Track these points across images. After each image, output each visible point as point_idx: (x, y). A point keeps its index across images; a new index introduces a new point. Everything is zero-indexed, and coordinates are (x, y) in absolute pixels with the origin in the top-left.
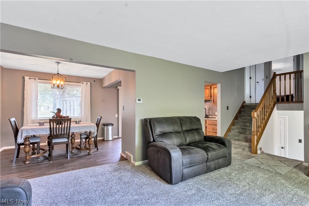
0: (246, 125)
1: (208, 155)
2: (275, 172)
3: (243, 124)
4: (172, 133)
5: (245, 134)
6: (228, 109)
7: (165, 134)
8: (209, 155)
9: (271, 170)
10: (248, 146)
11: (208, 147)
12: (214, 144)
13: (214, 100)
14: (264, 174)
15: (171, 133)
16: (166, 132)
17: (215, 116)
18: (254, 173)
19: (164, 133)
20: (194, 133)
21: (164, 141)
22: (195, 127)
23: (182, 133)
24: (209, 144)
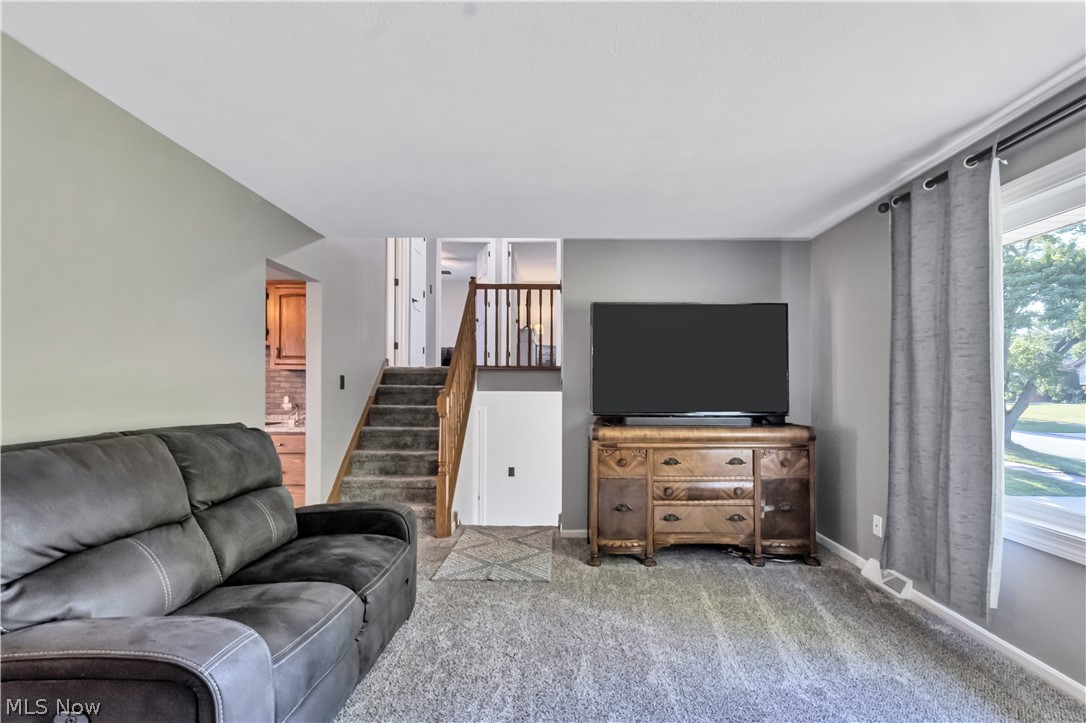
0: (402, 443)
1: (365, 601)
2: (532, 581)
3: (392, 440)
4: (128, 535)
5: (404, 474)
6: (342, 387)
7: (83, 557)
8: (369, 600)
9: (520, 577)
10: (423, 515)
11: (350, 561)
12: (358, 538)
13: (279, 350)
14: (517, 601)
15: (129, 541)
16: (88, 540)
17: (280, 417)
18: (492, 606)
19: (69, 554)
20: (254, 508)
21: (81, 605)
22: (253, 477)
23: (193, 520)
24: (341, 547)
